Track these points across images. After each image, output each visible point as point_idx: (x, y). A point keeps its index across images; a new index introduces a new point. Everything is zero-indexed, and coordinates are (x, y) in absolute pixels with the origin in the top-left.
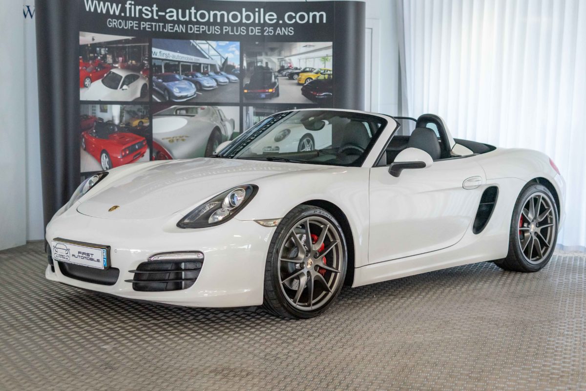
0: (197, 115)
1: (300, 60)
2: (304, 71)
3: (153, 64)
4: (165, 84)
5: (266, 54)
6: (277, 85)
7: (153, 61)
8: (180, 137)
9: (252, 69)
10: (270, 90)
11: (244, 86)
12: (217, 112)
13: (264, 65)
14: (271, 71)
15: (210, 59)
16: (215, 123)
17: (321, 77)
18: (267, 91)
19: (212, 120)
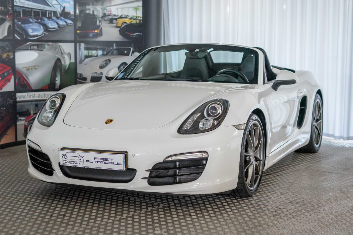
0: (44, 50)
1: (117, 9)
2: (121, 17)
3: (15, 10)
4: (23, 25)
5: (93, 5)
6: (101, 28)
7: (15, 8)
8: (34, 66)
9: (83, 15)
10: (96, 31)
11: (77, 28)
12: (59, 47)
13: (91, 13)
14: (96, 17)
15: (53, 7)
16: (57, 55)
17: (134, 22)
18: (94, 31)
19: (55, 53)
